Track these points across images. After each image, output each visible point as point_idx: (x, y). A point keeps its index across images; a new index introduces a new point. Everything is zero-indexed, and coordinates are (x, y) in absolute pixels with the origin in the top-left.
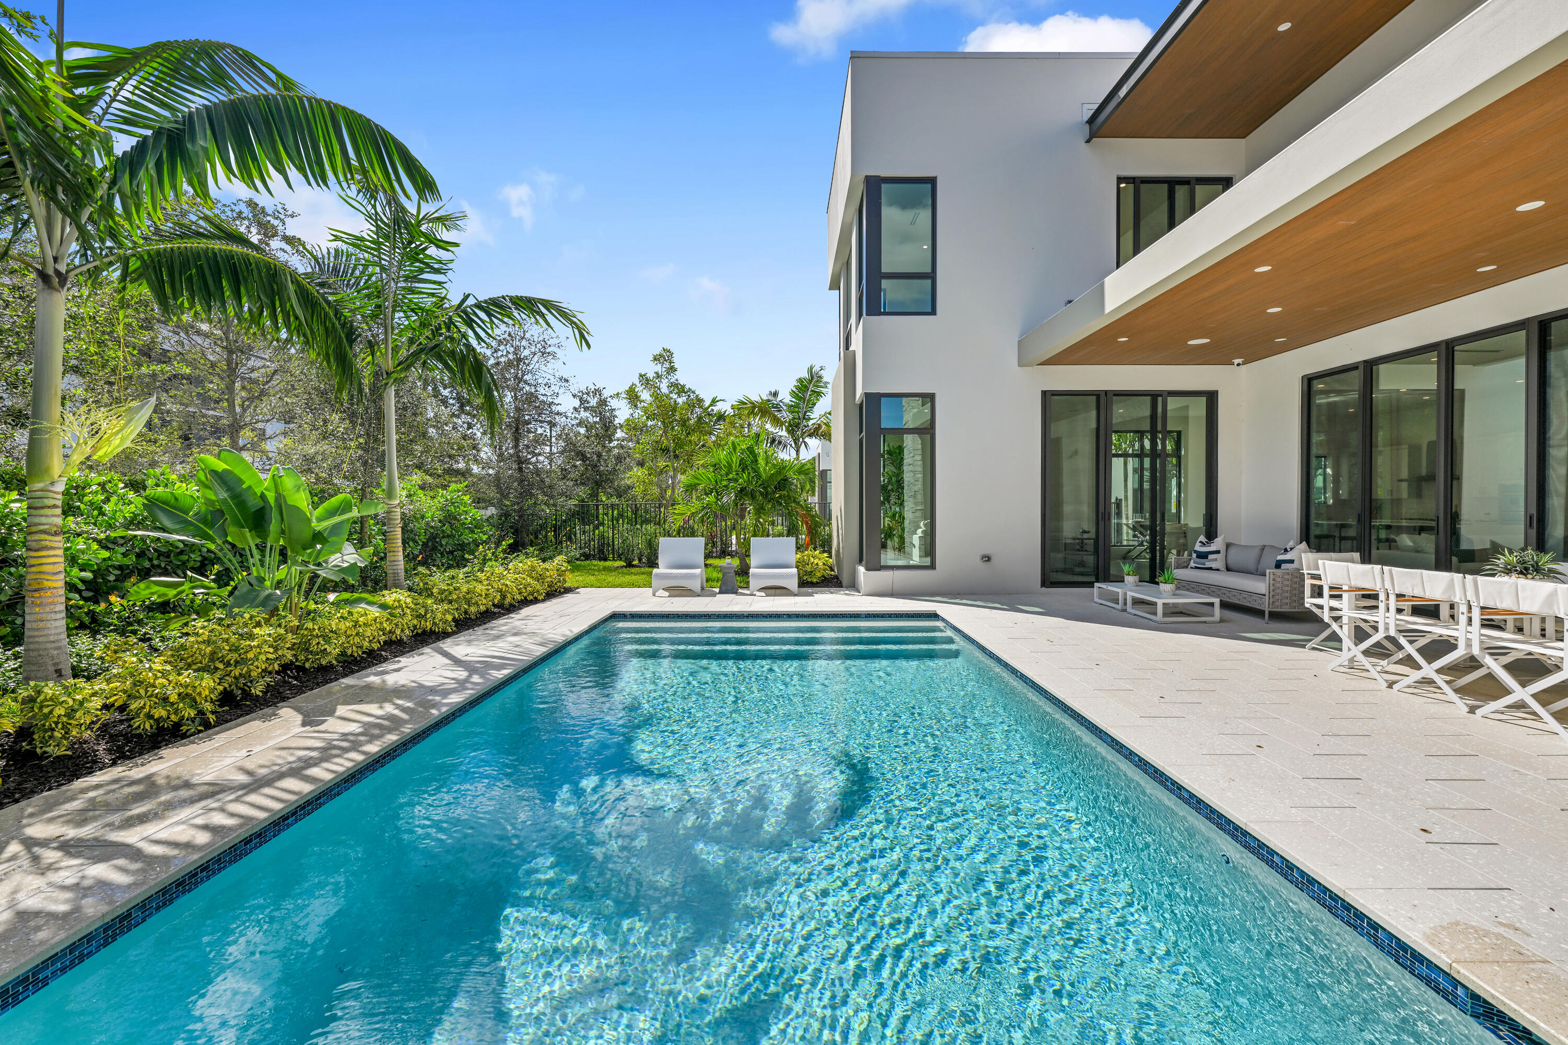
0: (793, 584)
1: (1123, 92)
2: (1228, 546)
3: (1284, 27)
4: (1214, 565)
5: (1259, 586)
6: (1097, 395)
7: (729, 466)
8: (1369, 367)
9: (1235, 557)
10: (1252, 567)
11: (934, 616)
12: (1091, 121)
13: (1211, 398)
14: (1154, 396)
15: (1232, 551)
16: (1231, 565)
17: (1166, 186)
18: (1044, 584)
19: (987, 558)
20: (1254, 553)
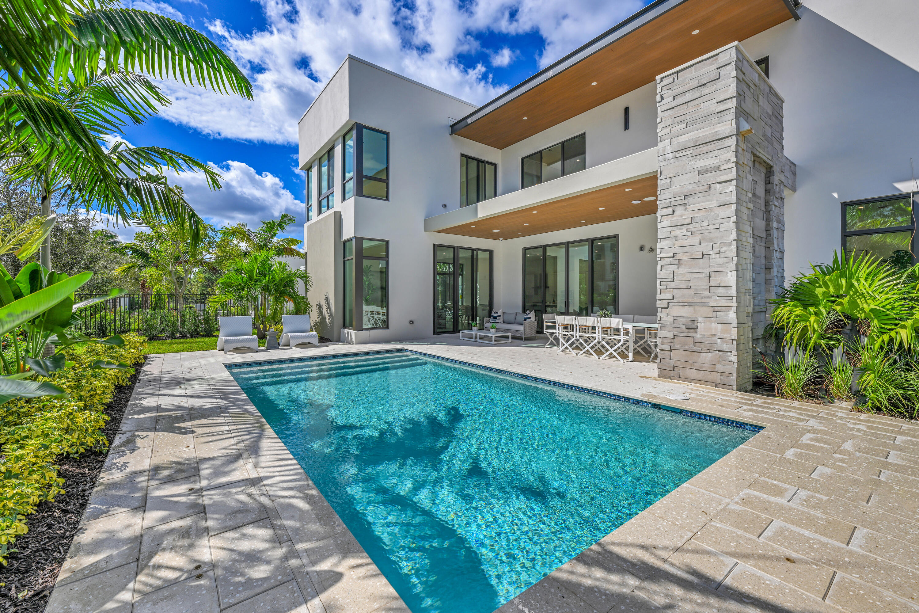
0: (316, 341)
1: (469, 121)
2: (503, 313)
3: (525, 118)
4: (499, 321)
5: (521, 328)
6: (453, 248)
7: (251, 271)
8: (545, 247)
9: (507, 318)
10: (513, 321)
11: (404, 350)
12: (452, 126)
13: (491, 252)
14: (473, 250)
15: (505, 315)
16: (505, 320)
17: (476, 162)
18: (435, 333)
19: (412, 322)
20: (514, 316)
